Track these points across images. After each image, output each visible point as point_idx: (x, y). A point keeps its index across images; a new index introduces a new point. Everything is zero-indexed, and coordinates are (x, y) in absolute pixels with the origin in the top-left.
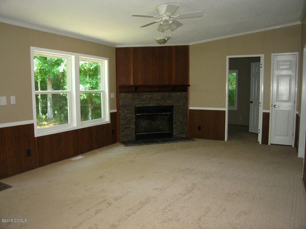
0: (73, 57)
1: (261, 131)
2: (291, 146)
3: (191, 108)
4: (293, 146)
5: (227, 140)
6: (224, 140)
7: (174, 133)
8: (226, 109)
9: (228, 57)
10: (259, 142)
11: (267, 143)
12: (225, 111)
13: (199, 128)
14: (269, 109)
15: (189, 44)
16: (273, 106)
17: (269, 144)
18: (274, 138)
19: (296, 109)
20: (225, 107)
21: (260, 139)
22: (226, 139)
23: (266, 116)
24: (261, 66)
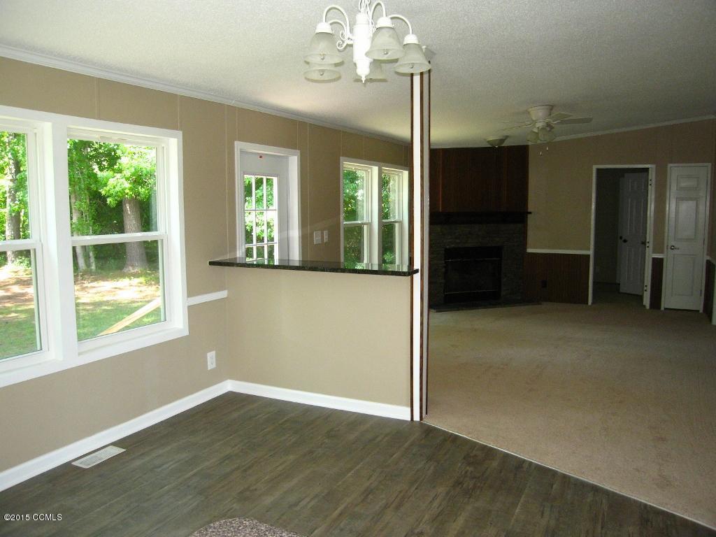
0: (375, 169)
1: (649, 289)
2: (698, 311)
3: (529, 250)
4: (701, 311)
5: (592, 303)
6: (587, 303)
7: (503, 293)
8: (591, 252)
9: (595, 167)
10: (645, 306)
11: (659, 307)
12: (588, 256)
13: (544, 284)
14: (662, 252)
15: (530, 143)
16: (669, 247)
17: (662, 309)
18: (670, 300)
19: (705, 253)
20: (589, 249)
21: (647, 301)
22: (590, 302)
23: (658, 265)
24: (650, 183)
